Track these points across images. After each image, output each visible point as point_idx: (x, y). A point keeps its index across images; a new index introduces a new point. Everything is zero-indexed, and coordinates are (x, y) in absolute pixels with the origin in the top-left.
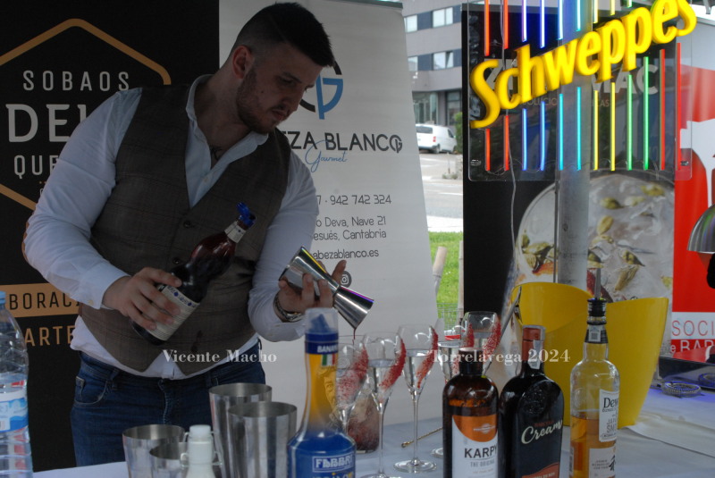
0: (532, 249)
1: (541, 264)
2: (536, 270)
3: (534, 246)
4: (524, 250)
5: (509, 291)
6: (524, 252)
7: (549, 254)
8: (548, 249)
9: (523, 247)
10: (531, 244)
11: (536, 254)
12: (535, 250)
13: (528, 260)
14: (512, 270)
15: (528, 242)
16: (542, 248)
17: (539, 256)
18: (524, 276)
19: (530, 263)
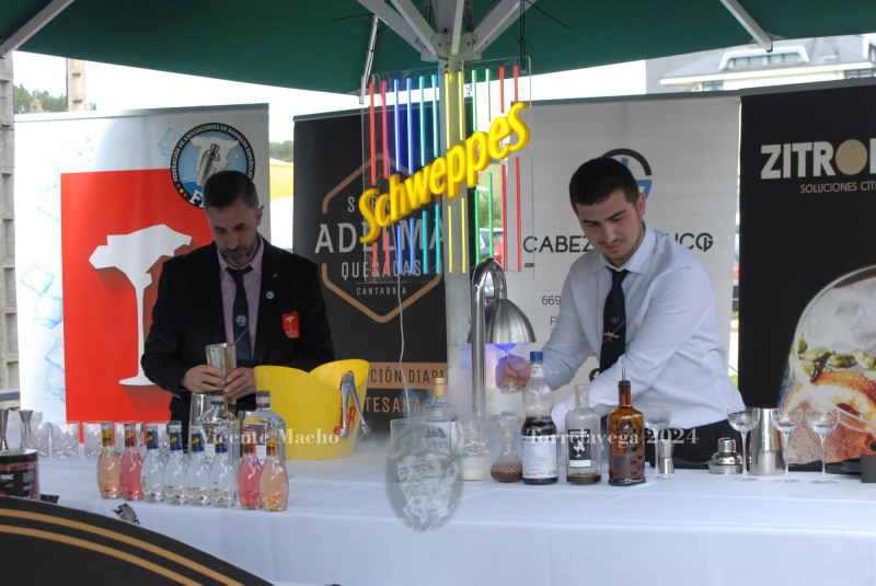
0: (810, 356)
1: (820, 372)
2: (815, 379)
3: (812, 352)
4: (802, 355)
5: (783, 400)
6: (801, 358)
7: (829, 362)
8: (827, 355)
9: (799, 353)
10: (808, 350)
11: (814, 361)
12: (813, 357)
13: (805, 367)
14: (787, 377)
15: (806, 347)
16: (821, 355)
17: (818, 364)
18: (800, 385)
19: (808, 371)
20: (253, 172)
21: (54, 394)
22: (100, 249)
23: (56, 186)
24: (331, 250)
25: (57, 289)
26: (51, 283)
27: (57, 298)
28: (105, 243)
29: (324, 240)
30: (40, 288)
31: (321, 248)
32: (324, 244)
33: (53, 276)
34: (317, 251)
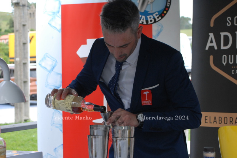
20: (170, 3)
21: (57, 127)
22: (83, 47)
23: (59, 12)
24: (216, 48)
25: (59, 69)
26: (55, 65)
27: (58, 74)
28: (85, 43)
29: (212, 42)
30: (49, 68)
31: (210, 47)
32: (211, 45)
33: (57, 62)
34: (207, 48)
